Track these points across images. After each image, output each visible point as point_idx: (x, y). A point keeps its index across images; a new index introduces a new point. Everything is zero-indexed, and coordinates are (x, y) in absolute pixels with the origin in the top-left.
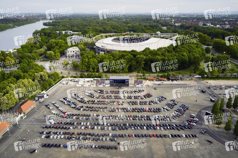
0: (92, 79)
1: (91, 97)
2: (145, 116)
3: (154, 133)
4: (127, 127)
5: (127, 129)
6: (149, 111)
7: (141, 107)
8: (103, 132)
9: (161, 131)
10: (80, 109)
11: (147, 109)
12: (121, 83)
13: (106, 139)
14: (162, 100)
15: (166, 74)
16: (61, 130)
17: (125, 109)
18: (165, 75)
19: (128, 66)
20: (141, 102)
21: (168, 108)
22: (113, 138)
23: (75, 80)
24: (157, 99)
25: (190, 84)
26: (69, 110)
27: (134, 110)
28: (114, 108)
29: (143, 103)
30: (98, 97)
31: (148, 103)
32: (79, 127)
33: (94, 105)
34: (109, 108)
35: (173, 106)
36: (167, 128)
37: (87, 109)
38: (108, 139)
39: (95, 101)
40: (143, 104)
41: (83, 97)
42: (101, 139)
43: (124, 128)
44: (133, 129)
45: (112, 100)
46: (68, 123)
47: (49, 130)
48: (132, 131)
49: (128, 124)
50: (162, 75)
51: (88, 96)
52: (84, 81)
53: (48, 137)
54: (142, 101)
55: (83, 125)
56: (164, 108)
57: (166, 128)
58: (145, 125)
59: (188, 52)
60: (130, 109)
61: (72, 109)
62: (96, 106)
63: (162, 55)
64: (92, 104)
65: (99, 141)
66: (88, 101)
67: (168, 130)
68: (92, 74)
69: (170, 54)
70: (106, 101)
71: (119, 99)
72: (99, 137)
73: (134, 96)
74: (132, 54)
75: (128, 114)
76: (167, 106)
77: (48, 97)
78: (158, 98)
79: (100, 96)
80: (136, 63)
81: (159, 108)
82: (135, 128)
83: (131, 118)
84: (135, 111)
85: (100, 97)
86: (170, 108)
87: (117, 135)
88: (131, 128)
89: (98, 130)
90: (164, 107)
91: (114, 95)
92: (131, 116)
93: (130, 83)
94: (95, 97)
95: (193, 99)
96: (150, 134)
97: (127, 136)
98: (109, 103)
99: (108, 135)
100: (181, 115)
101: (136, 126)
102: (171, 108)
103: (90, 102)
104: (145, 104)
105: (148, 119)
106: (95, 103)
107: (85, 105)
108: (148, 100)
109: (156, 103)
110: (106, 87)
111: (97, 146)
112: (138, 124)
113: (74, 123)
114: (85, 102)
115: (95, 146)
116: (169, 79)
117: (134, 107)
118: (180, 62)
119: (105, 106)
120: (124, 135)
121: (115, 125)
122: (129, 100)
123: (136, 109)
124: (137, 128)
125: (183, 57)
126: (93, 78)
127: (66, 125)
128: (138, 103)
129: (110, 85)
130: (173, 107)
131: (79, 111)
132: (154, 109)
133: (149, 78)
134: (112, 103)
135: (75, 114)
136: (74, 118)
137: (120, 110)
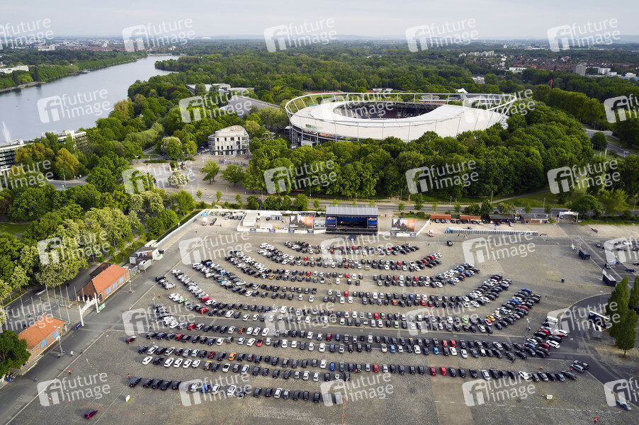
0: (278, 213)
1: (276, 261)
2: (420, 317)
3: (441, 365)
4: (369, 346)
5: (368, 350)
6: (430, 302)
7: (408, 293)
8: (303, 356)
9: (461, 359)
10: (245, 292)
11: (425, 298)
12: (355, 225)
13: (311, 375)
14: (467, 276)
15: (480, 205)
16: (194, 345)
17: (366, 295)
18: (477, 206)
19: (375, 180)
20: (408, 279)
21: (482, 298)
22: (330, 372)
23: (234, 215)
24: (452, 271)
25: (545, 234)
26: (216, 294)
27: (388, 300)
28: (335, 293)
29: (415, 282)
30: (294, 262)
31: (427, 283)
32: (241, 339)
33: (282, 284)
34: (323, 292)
35: (497, 292)
36: (480, 352)
37: (264, 293)
38: (316, 375)
39: (284, 272)
40: (413, 285)
41: (254, 260)
42: (297, 373)
43: (360, 346)
44: (385, 350)
45: (329, 271)
46: (211, 328)
47: (163, 344)
48: (382, 357)
49: (370, 337)
50: (468, 206)
51: (268, 257)
52: (259, 217)
53: (158, 362)
54: (411, 275)
55: (252, 335)
56: (471, 299)
57: (475, 352)
58: (417, 342)
59: (543, 147)
60: (379, 296)
61: (223, 290)
62: (288, 284)
63: (471, 151)
64: (277, 279)
66: (265, 272)
67: (480, 358)
68: (279, 200)
69: (493, 151)
70: (315, 272)
71: (350, 269)
73: (391, 263)
74: (387, 149)
75: (371, 310)
76: (480, 293)
77: (162, 256)
78: (455, 270)
79: (298, 259)
80: (399, 171)
81: (457, 298)
82: (389, 348)
83: (380, 322)
84: (393, 304)
85: (299, 262)
86: (488, 299)
87: (342, 366)
88: (381, 347)
89: (289, 349)
90: (472, 296)
92: (381, 316)
93: (379, 226)
94: (284, 262)
95: (552, 275)
96: (432, 366)
97: (368, 368)
98: (323, 279)
100: (517, 319)
101: (393, 344)
102: (490, 298)
103: (271, 274)
104: (419, 285)
106: (286, 277)
107: (257, 282)
108: (427, 273)
109: (450, 283)
110: (315, 235)
111: (286, 393)
112: (399, 337)
113: (226, 329)
114: (257, 274)
115: (282, 393)
116: (487, 219)
117: (390, 290)
118: (519, 173)
119: (311, 286)
120: (359, 366)
121: (338, 339)
122: (376, 273)
123: (395, 298)
124: (397, 348)
125: (529, 159)
126: (280, 209)
127: (207, 331)
128: (401, 282)
129: (327, 230)
130: (496, 297)
131: (241, 296)
132: (443, 298)
133: (434, 214)
134: (331, 279)
135: (231, 305)
136: (229, 314)
137: (350, 298)
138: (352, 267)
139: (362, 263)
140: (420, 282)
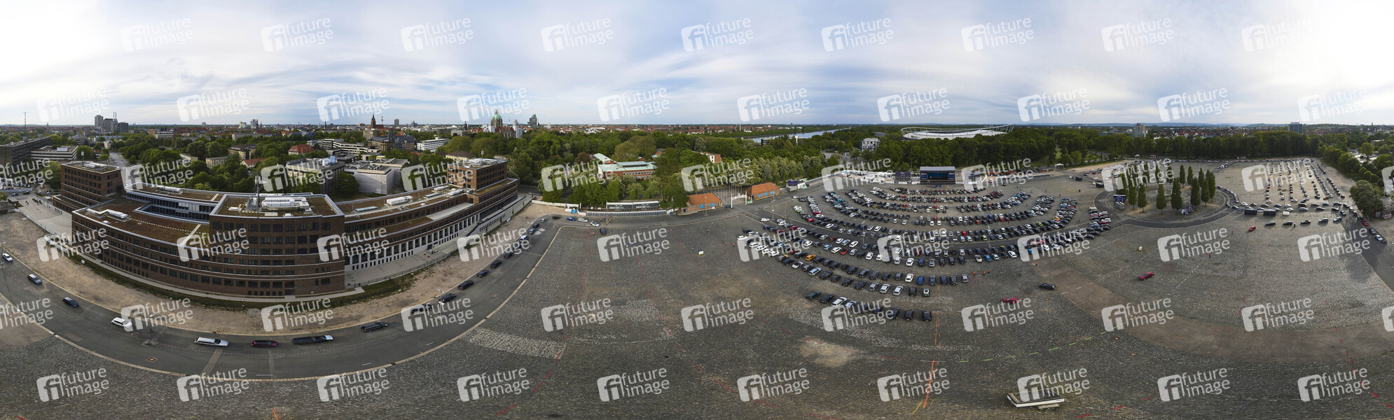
1: (881, 198)
2: (1003, 229)
4: (962, 258)
5: (960, 262)
6: (1007, 218)
10: (850, 213)
11: (1001, 216)
13: (891, 289)
17: (952, 219)
20: (984, 206)
22: (917, 286)
28: (925, 219)
29: (990, 207)
32: (827, 246)
33: (882, 212)
34: (916, 218)
37: (865, 216)
38: (898, 290)
42: (873, 286)
43: (952, 259)
44: (980, 260)
45: (922, 204)
49: (962, 251)
51: (876, 195)
54: (985, 204)
55: (840, 245)
56: (1035, 211)
58: (1010, 248)
61: (834, 210)
64: (879, 208)
65: (865, 291)
66: (871, 203)
70: (910, 206)
72: (870, 279)
73: (968, 198)
75: (959, 229)
81: (1025, 212)
82: (985, 259)
83: (969, 238)
84: (976, 223)
85: (899, 199)
87: (933, 280)
88: (975, 258)
89: (873, 261)
91: (926, 196)
92: (968, 233)
94: (887, 198)
98: (915, 209)
99: (903, 277)
101: (987, 254)
104: (993, 208)
105: (1012, 234)
107: (861, 209)
109: (1015, 204)
110: (913, 185)
112: (990, 247)
113: (820, 236)
114: (864, 204)
117: (972, 215)
119: (906, 213)
120: (954, 279)
122: (959, 205)
124: (992, 257)
131: (845, 216)
132: (1015, 214)
134: (922, 210)
135: (833, 220)
136: (828, 226)
137: (939, 222)
138: (939, 202)
139: (947, 199)
140: (994, 207)
